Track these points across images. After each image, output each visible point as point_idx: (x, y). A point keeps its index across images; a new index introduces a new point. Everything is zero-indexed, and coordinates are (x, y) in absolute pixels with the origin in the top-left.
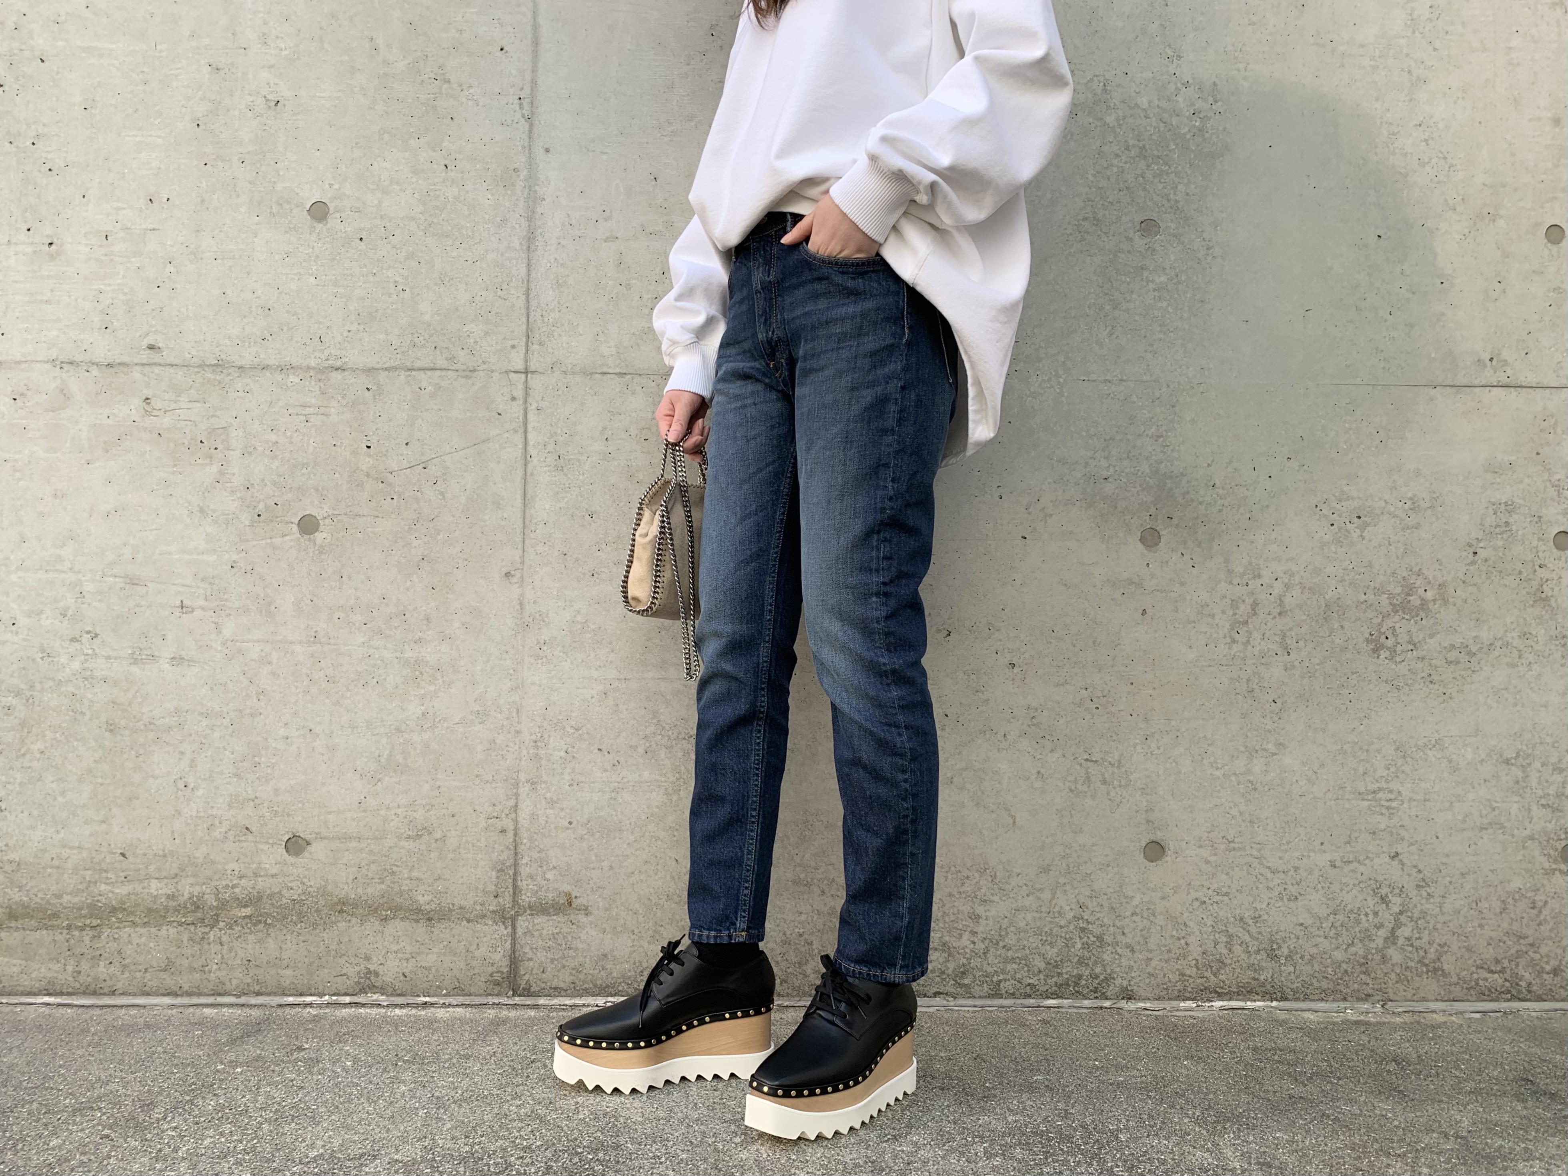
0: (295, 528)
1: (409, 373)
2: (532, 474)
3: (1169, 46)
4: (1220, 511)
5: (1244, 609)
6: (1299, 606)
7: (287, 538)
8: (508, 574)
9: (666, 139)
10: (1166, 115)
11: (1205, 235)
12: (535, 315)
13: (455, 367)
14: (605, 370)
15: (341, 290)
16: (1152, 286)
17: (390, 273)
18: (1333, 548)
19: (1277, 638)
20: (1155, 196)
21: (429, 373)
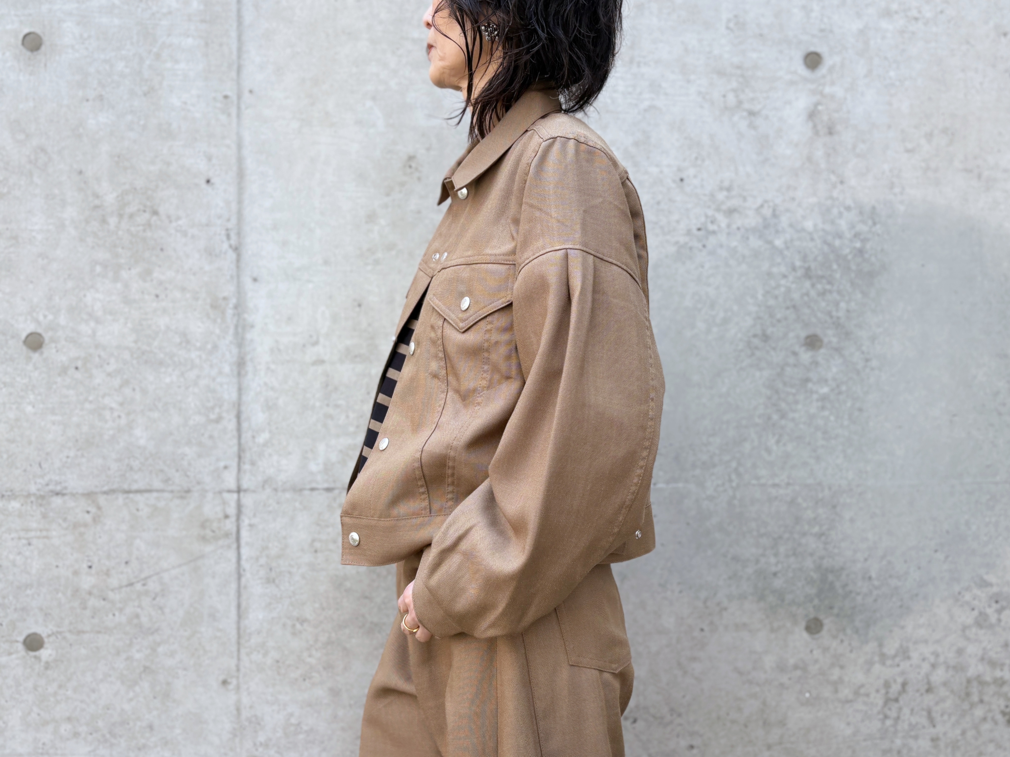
0: (20, 647)
1: (125, 495)
2: (245, 587)
3: (833, 172)
4: (875, 600)
5: (895, 688)
6: (945, 684)
7: (14, 656)
8: (225, 683)
9: (369, 268)
10: (829, 238)
11: (864, 348)
12: (247, 436)
13: (170, 488)
14: (314, 485)
15: (58, 418)
16: (815, 396)
17: (107, 401)
18: (974, 630)
19: (925, 713)
20: (819, 315)
21: (146, 495)
